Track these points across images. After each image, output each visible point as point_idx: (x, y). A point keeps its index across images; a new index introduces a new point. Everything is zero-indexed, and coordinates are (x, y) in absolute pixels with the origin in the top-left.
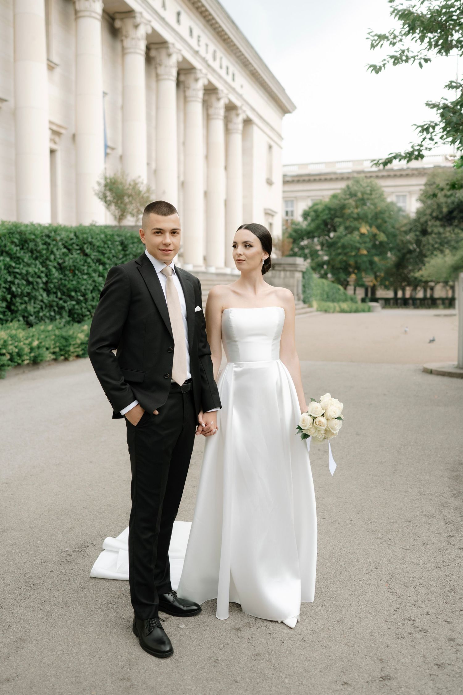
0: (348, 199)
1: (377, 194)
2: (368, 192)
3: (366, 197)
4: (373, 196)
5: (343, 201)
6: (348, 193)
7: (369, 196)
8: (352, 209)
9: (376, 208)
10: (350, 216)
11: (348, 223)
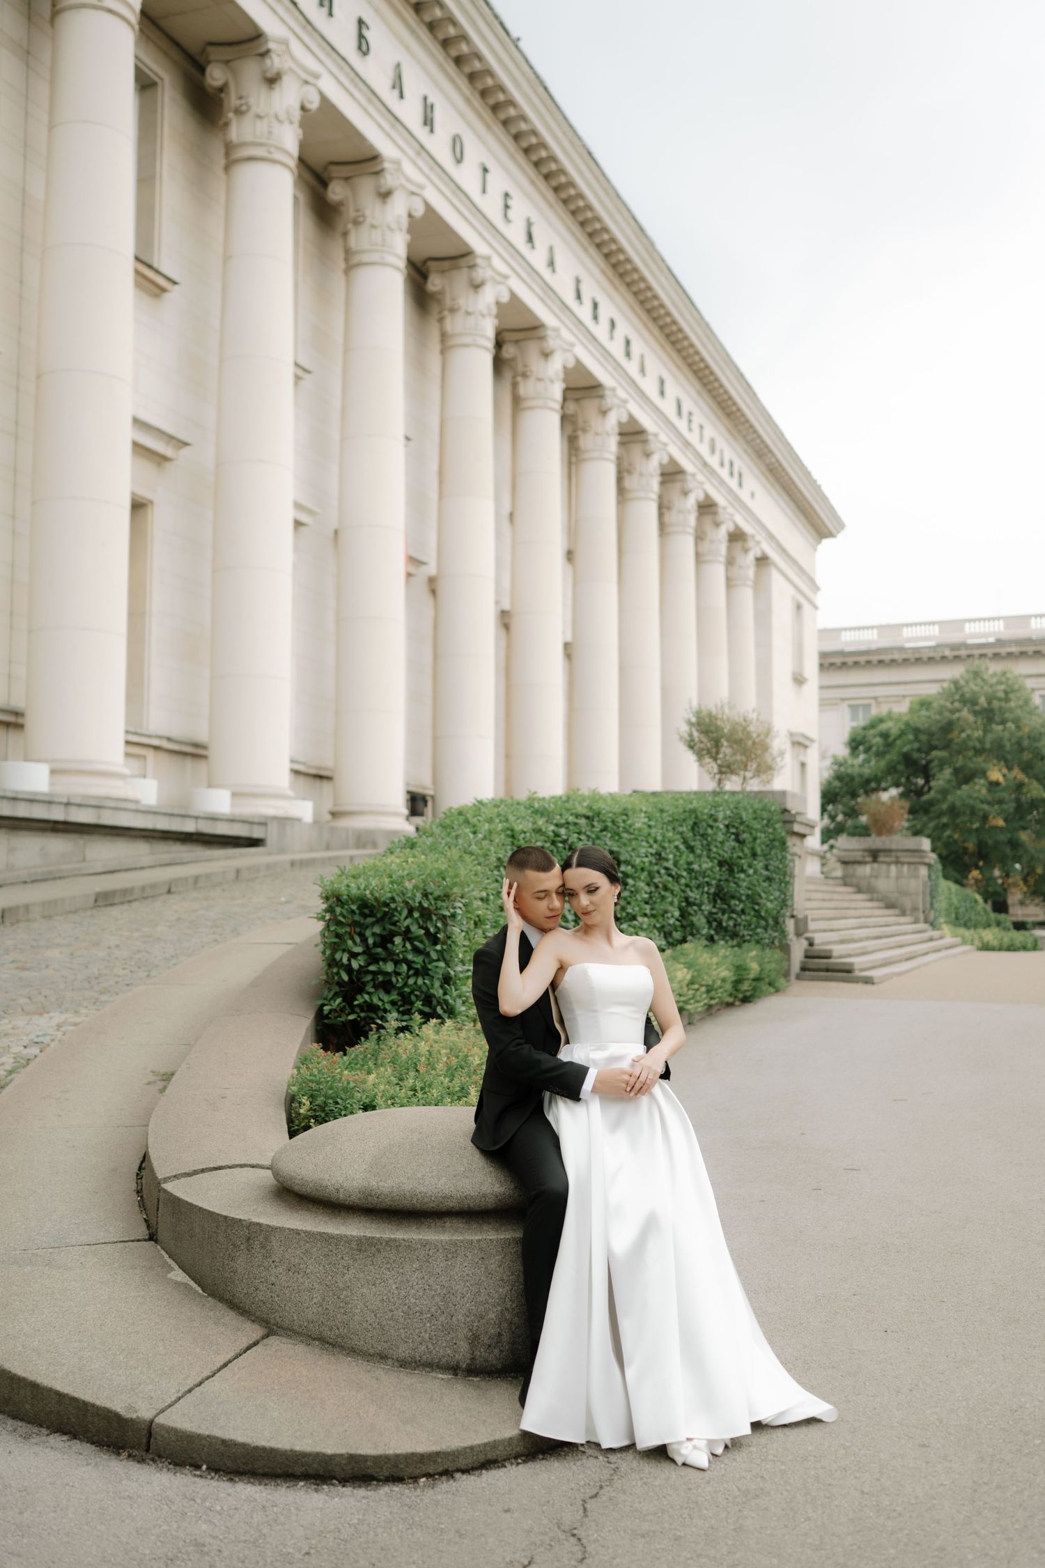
0: (959, 711)
1: (1018, 699)
2: (1001, 695)
3: (996, 704)
4: (1012, 704)
5: (947, 714)
6: (957, 697)
7: (1003, 704)
8: (969, 732)
9: (1018, 728)
10: (963, 748)
11: (960, 762)
